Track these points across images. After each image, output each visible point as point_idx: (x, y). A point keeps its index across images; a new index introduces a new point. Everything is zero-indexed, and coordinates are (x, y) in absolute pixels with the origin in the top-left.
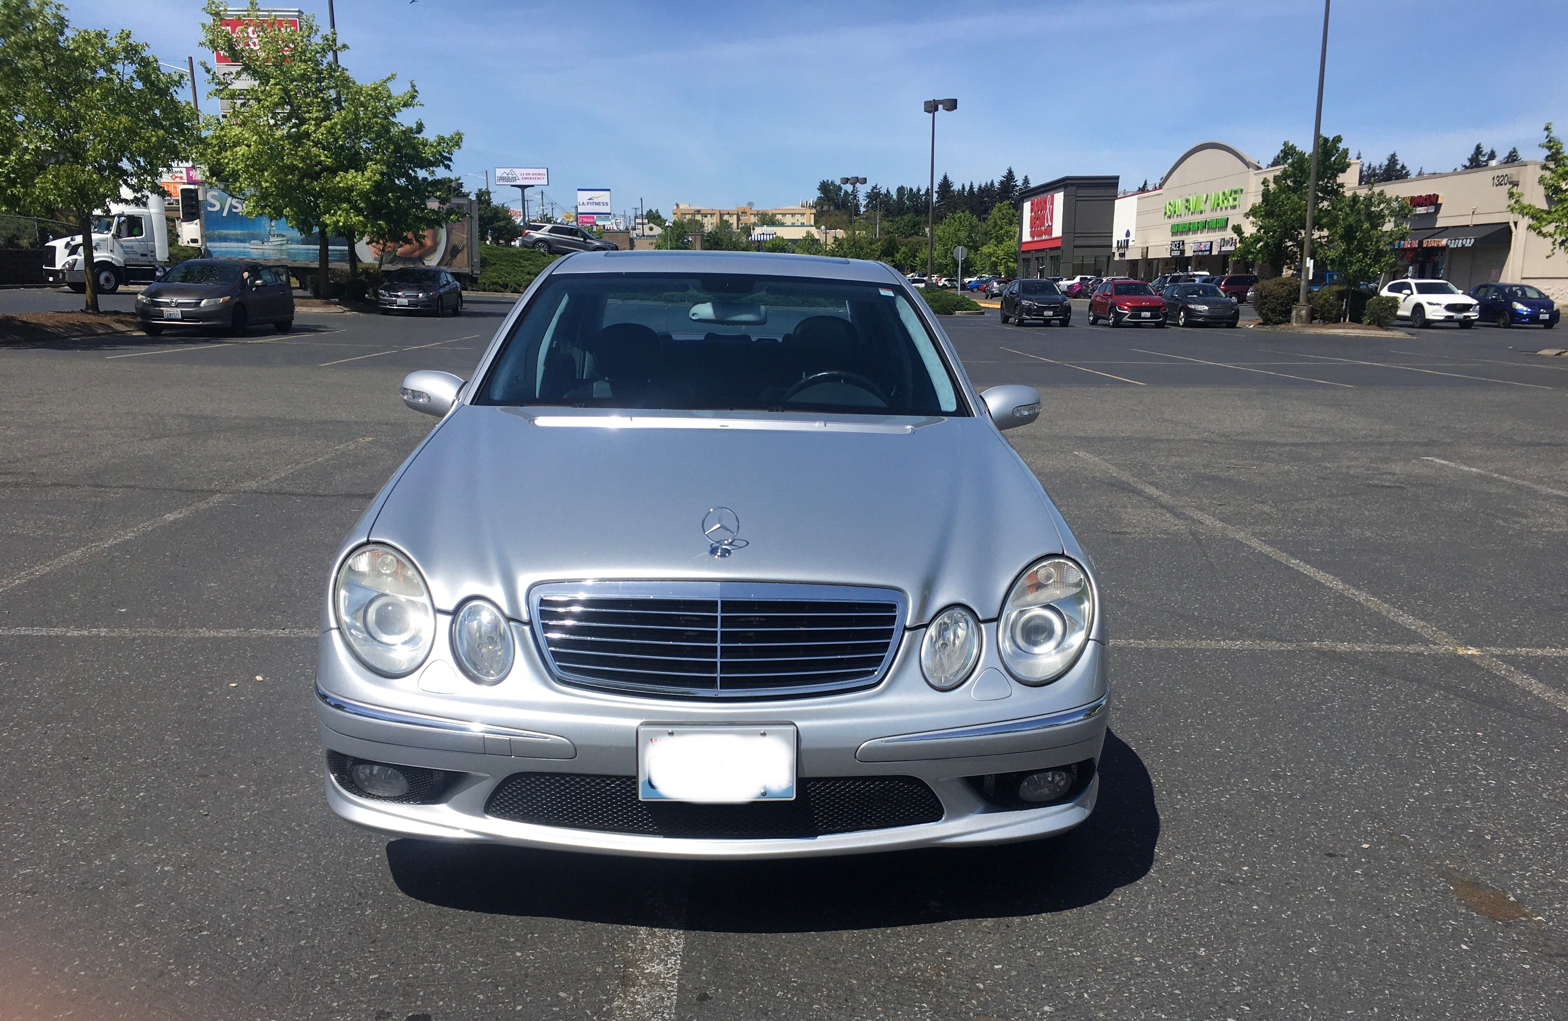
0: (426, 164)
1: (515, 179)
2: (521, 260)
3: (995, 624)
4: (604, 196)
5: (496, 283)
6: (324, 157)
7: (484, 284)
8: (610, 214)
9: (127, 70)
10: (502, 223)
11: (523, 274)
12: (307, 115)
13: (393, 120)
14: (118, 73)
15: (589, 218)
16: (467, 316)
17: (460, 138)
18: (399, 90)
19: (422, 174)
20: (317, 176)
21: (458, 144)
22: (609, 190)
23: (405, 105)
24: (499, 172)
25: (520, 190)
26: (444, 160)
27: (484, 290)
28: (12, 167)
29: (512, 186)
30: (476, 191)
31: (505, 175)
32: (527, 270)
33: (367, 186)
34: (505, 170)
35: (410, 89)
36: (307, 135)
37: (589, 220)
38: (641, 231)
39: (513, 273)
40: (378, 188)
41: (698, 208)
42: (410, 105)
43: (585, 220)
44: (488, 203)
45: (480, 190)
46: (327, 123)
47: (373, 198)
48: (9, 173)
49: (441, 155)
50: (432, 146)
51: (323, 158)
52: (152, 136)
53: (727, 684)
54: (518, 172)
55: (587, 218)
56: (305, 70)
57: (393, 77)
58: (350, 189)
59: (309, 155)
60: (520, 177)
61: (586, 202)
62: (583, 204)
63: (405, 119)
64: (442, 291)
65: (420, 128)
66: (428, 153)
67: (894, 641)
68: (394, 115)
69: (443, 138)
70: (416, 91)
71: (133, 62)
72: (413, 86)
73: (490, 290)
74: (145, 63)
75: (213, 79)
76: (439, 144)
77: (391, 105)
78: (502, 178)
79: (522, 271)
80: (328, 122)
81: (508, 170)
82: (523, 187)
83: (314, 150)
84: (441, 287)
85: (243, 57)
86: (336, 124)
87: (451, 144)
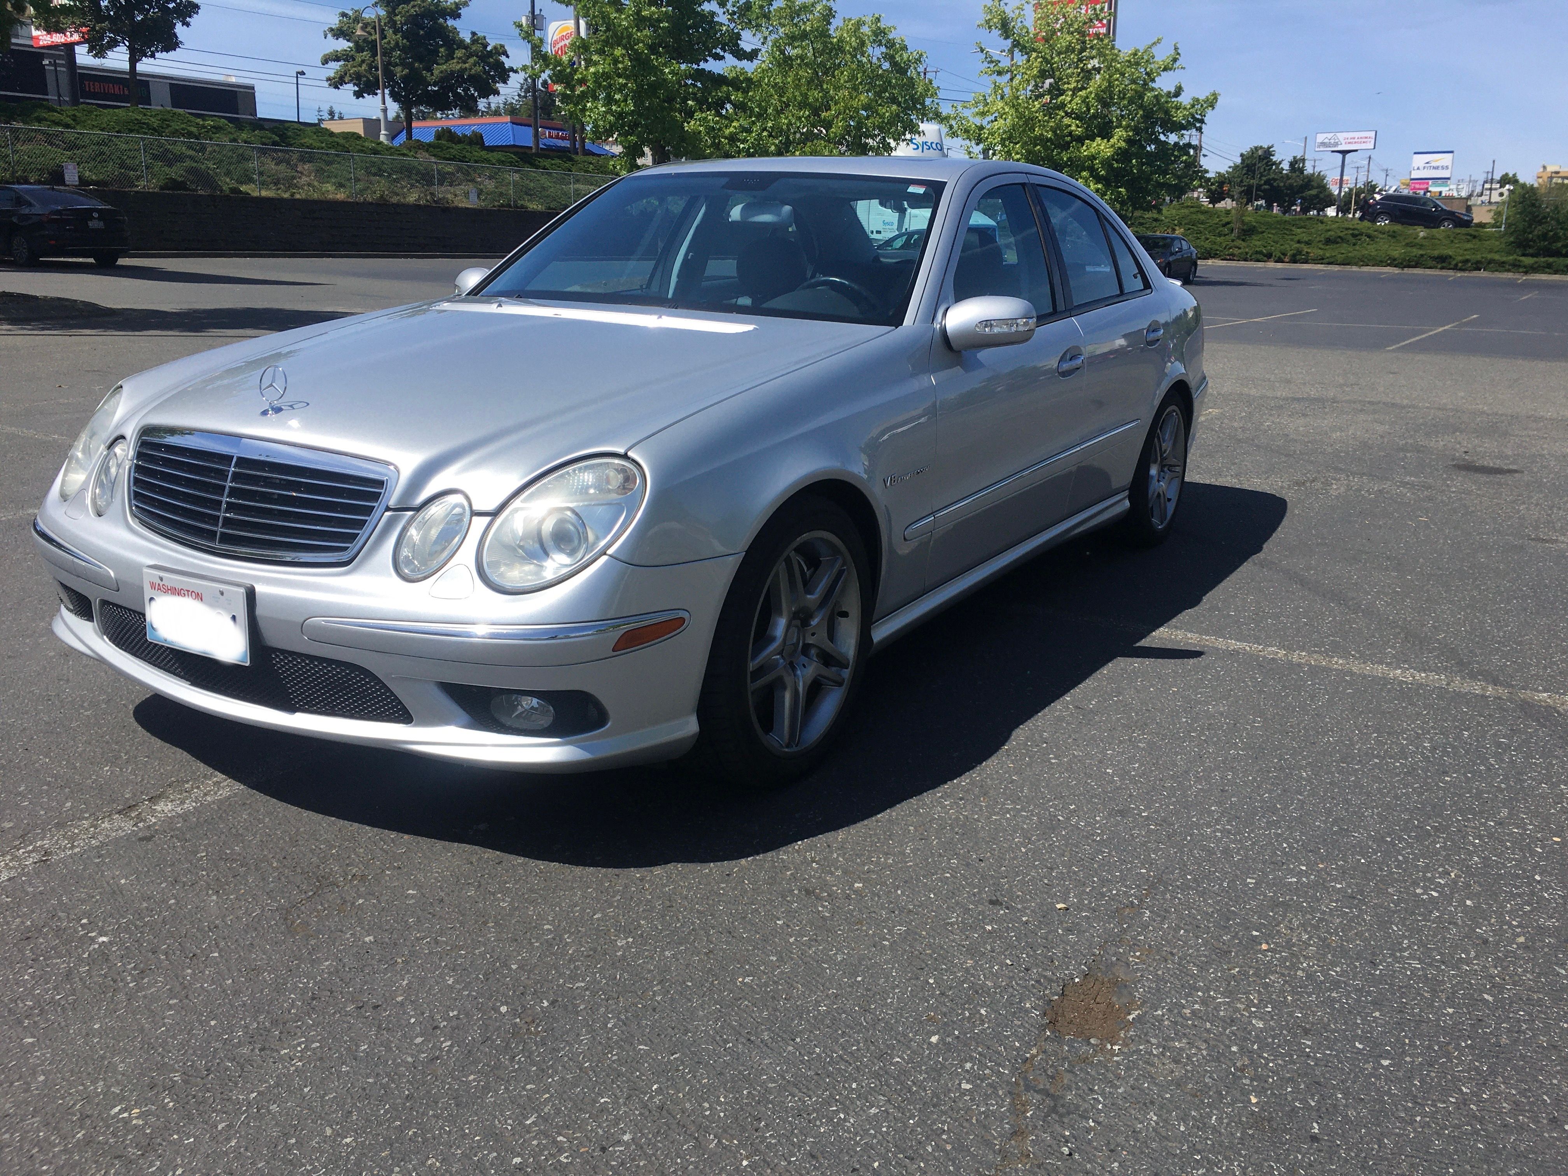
0: (1178, 127)
1: (1336, 144)
2: (1293, 228)
3: (488, 519)
4: (1446, 159)
5: (1261, 253)
6: (1075, 127)
7: (1247, 253)
8: (1449, 179)
9: (875, 52)
10: (1313, 192)
11: (1292, 243)
12: (1066, 86)
13: (1154, 85)
14: (869, 56)
15: (1424, 183)
16: (1196, 285)
17: (1216, 99)
18: (1162, 55)
19: (1173, 138)
20: (1066, 147)
21: (1212, 106)
22: (1452, 152)
23: (1165, 69)
24: (1321, 138)
25: (1340, 156)
26: (1196, 122)
27: (1246, 260)
28: (752, 143)
29: (1333, 151)
30: (1291, 159)
31: (1326, 141)
32: (1297, 238)
33: (1109, 152)
34: (1325, 135)
35: (1173, 52)
36: (1062, 106)
37: (1422, 186)
38: (1488, 198)
39: (1282, 242)
40: (1123, 155)
41: (1556, 169)
42: (1171, 69)
43: (1417, 186)
44: (1301, 171)
45: (1295, 158)
46: (1083, 93)
47: (1115, 166)
48: (749, 148)
49: (1193, 117)
50: (1185, 109)
51: (1073, 128)
52: (887, 111)
53: (226, 539)
54: (1341, 136)
55: (1420, 184)
56: (1070, 43)
57: (1159, 41)
58: (1093, 157)
59: (1059, 126)
60: (1343, 142)
61: (1421, 165)
62: (1418, 169)
63: (1164, 83)
64: (1171, 259)
65: (1178, 92)
66: (1179, 116)
67: (371, 519)
68: (1153, 80)
69: (1198, 100)
70: (1178, 54)
71: (880, 45)
72: (1176, 49)
73: (1251, 260)
74: (891, 44)
75: (986, 58)
76: (1193, 106)
77: (1151, 70)
78: (1323, 144)
79: (1292, 240)
80: (1084, 91)
81: (1330, 135)
82: (1344, 153)
83: (1067, 121)
84: (1172, 254)
85: (1014, 33)
86: (1091, 93)
87: (1205, 105)
